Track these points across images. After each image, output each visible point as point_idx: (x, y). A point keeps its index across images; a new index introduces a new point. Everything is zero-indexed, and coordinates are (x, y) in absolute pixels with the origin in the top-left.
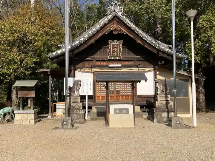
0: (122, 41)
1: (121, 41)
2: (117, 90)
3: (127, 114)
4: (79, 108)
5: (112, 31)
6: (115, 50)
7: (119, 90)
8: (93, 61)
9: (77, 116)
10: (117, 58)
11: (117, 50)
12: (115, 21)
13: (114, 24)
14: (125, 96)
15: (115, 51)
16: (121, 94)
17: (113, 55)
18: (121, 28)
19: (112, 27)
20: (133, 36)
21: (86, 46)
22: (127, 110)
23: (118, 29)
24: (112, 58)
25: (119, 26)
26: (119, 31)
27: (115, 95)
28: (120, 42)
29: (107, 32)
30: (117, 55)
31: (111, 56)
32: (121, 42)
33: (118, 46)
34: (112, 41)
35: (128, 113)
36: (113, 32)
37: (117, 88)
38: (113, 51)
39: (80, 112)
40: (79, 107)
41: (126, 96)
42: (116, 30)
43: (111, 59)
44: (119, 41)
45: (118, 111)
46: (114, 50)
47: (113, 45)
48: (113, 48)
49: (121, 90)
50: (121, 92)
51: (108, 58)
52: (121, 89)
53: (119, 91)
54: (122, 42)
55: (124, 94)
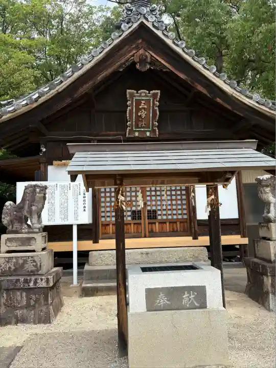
0: (159, 91)
1: (156, 91)
2: (149, 208)
3: (200, 307)
4: (34, 269)
5: (134, 64)
6: (143, 114)
7: (154, 208)
9: (29, 299)
10: (148, 134)
11: (147, 115)
12: (140, 41)
13: (138, 48)
14: (168, 224)
15: (144, 116)
16: (159, 217)
17: (137, 126)
18: (155, 56)
19: (133, 56)
20: (186, 77)
21: (68, 101)
22: (200, 292)
23: (149, 60)
24: (137, 134)
25: (151, 52)
26: (150, 64)
27: (145, 221)
28: (153, 94)
29: (120, 66)
30: (148, 127)
31: (132, 129)
32: (157, 93)
33: (149, 105)
34: (135, 92)
35: (203, 306)
36: (138, 66)
37: (149, 205)
38: (138, 118)
39: (36, 282)
40: (36, 266)
41: (170, 223)
42: (143, 61)
43: (133, 136)
44: (151, 92)
45: (162, 300)
46: (139, 114)
47: (138, 103)
48: (138, 109)
49: (159, 210)
50: (159, 212)
51: (127, 133)
52: (159, 208)
53: (155, 211)
54: (159, 94)
55: (165, 217)
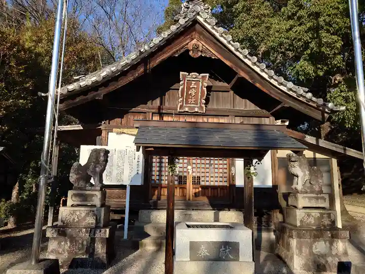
1: (206, 74)
2: (194, 174)
5: (188, 51)
6: (192, 92)
7: (198, 175)
8: (145, 113)
10: (196, 110)
11: (197, 94)
13: (191, 39)
14: (210, 189)
15: (193, 94)
16: (202, 183)
17: (187, 103)
19: (187, 44)
21: (131, 79)
23: (201, 48)
24: (187, 109)
25: (202, 42)
26: (201, 52)
27: (190, 186)
28: (203, 77)
29: (176, 52)
30: (197, 104)
31: (184, 105)
32: (206, 76)
33: (198, 85)
34: (188, 74)
35: (236, 258)
36: (191, 53)
38: (189, 96)
40: (96, 219)
41: (212, 189)
42: (195, 49)
43: (183, 111)
44: (201, 75)
46: (190, 93)
47: (189, 82)
48: (189, 89)
50: (203, 179)
51: (178, 108)
52: (203, 175)
53: (199, 178)
54: (208, 77)
55: (207, 184)
